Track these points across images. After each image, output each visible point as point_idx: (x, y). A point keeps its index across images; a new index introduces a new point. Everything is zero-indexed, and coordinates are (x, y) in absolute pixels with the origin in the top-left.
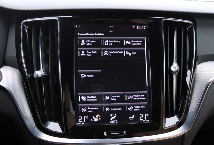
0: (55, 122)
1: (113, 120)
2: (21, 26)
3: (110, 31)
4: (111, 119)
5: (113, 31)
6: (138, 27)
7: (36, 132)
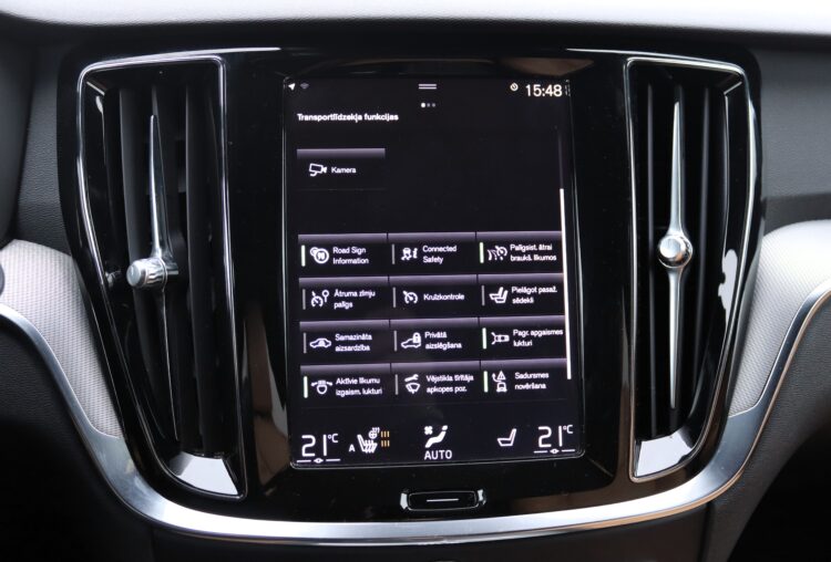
0: (210, 455)
1: (435, 447)
2: (80, 89)
3: (423, 105)
4: (429, 444)
5: (434, 105)
6: (532, 88)
7: (136, 493)
